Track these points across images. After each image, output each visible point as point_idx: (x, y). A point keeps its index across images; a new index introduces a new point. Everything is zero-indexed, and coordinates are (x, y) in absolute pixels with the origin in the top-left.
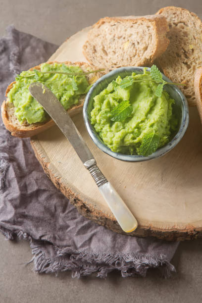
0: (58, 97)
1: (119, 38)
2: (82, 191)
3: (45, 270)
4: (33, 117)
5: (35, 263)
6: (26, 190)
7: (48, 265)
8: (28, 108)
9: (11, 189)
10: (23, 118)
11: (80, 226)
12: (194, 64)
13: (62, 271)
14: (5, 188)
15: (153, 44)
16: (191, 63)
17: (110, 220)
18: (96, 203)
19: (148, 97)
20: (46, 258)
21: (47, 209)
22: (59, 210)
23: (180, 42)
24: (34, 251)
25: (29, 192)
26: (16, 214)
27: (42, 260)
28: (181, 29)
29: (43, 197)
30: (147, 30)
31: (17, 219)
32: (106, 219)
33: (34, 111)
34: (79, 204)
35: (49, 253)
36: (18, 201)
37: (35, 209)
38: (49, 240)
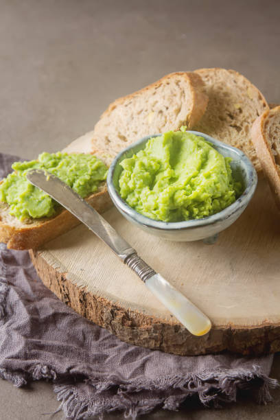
0: (68, 184)
1: (139, 113)
2: (121, 298)
3: (81, 415)
4: (36, 209)
5: (66, 411)
6: (38, 314)
7: (85, 409)
8: (28, 197)
9: (15, 317)
10: (22, 211)
11: (124, 353)
12: (245, 124)
13: (108, 411)
14: (5, 316)
15: (188, 101)
16: (242, 125)
17: (169, 325)
18: (145, 309)
19: (196, 151)
20: (81, 399)
21: (72, 338)
22: (90, 337)
23: (221, 104)
24: (60, 395)
25: (42, 316)
26: (27, 344)
27: (75, 404)
28: (219, 90)
29: (64, 323)
30: (176, 88)
31: (30, 350)
32: (163, 325)
33: (37, 201)
34: (120, 316)
35: (83, 392)
36: (28, 329)
37: (54, 337)
38: (81, 371)
